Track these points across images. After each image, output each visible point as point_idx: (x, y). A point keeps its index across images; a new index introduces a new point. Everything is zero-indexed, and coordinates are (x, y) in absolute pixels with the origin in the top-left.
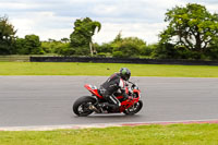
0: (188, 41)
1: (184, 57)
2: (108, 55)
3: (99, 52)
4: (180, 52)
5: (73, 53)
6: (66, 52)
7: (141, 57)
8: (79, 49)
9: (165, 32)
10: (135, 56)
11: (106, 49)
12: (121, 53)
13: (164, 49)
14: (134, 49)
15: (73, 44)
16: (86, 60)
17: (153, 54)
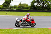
0: (40, 5)
1: (39, 9)
2: (15, 9)
4: (37, 8)
6: (2, 9)
8: (6, 7)
9: (33, 2)
10: (23, 9)
12: (19, 8)
13: (32, 7)
14: (23, 7)
15: (4, 6)
16: (8, 11)
17: (29, 9)
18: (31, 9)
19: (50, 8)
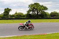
0: (35, 13)
2: (14, 17)
3: (11, 17)
5: (4, 17)
6: (2, 17)
7: (22, 18)
8: (6, 16)
9: (29, 11)
11: (13, 16)
12: (17, 17)
13: (28, 15)
14: (20, 16)
15: (4, 15)
16: (8, 19)
17: (25, 17)
18: (28, 17)
19: (43, 15)
